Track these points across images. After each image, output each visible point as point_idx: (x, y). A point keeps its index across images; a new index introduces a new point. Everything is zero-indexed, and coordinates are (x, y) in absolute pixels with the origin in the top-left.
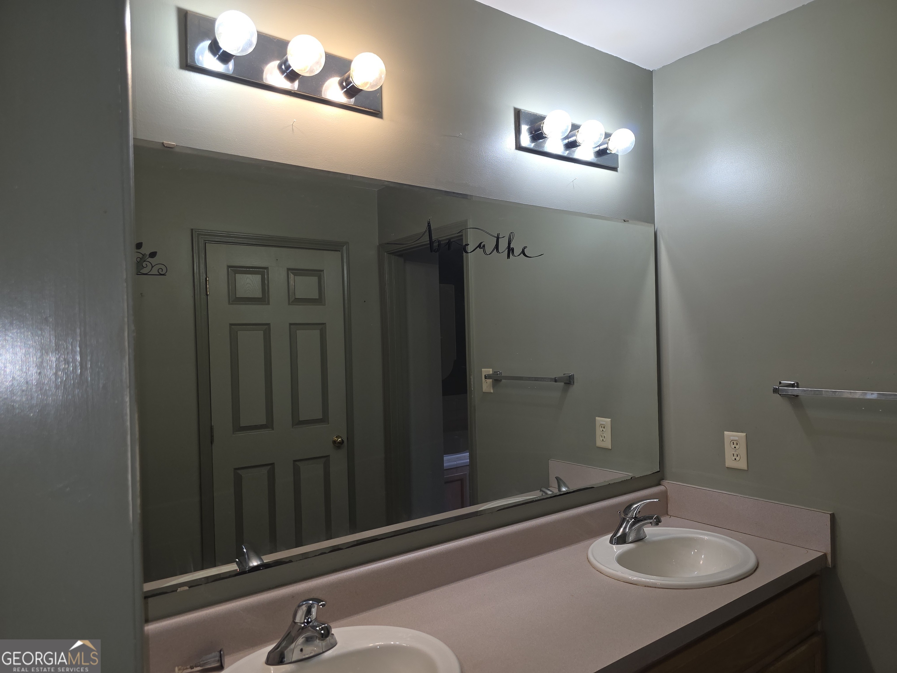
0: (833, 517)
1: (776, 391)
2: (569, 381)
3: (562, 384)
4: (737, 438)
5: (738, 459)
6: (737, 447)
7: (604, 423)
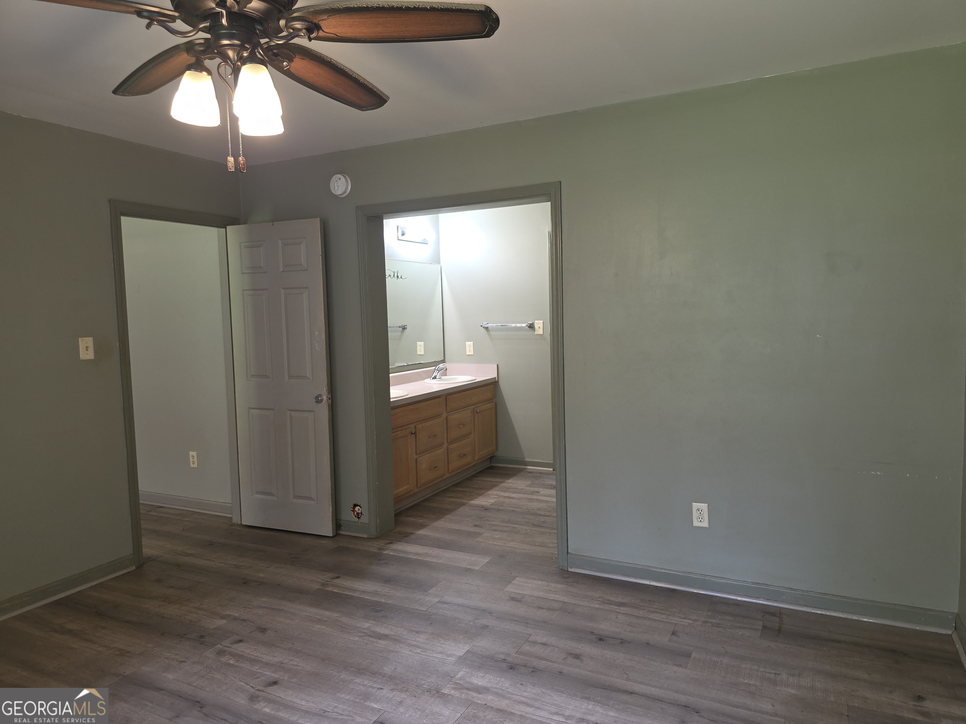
0: (498, 365)
1: (481, 326)
2: (404, 328)
3: (401, 329)
4: (470, 344)
5: (470, 351)
6: (470, 347)
7: (421, 344)
